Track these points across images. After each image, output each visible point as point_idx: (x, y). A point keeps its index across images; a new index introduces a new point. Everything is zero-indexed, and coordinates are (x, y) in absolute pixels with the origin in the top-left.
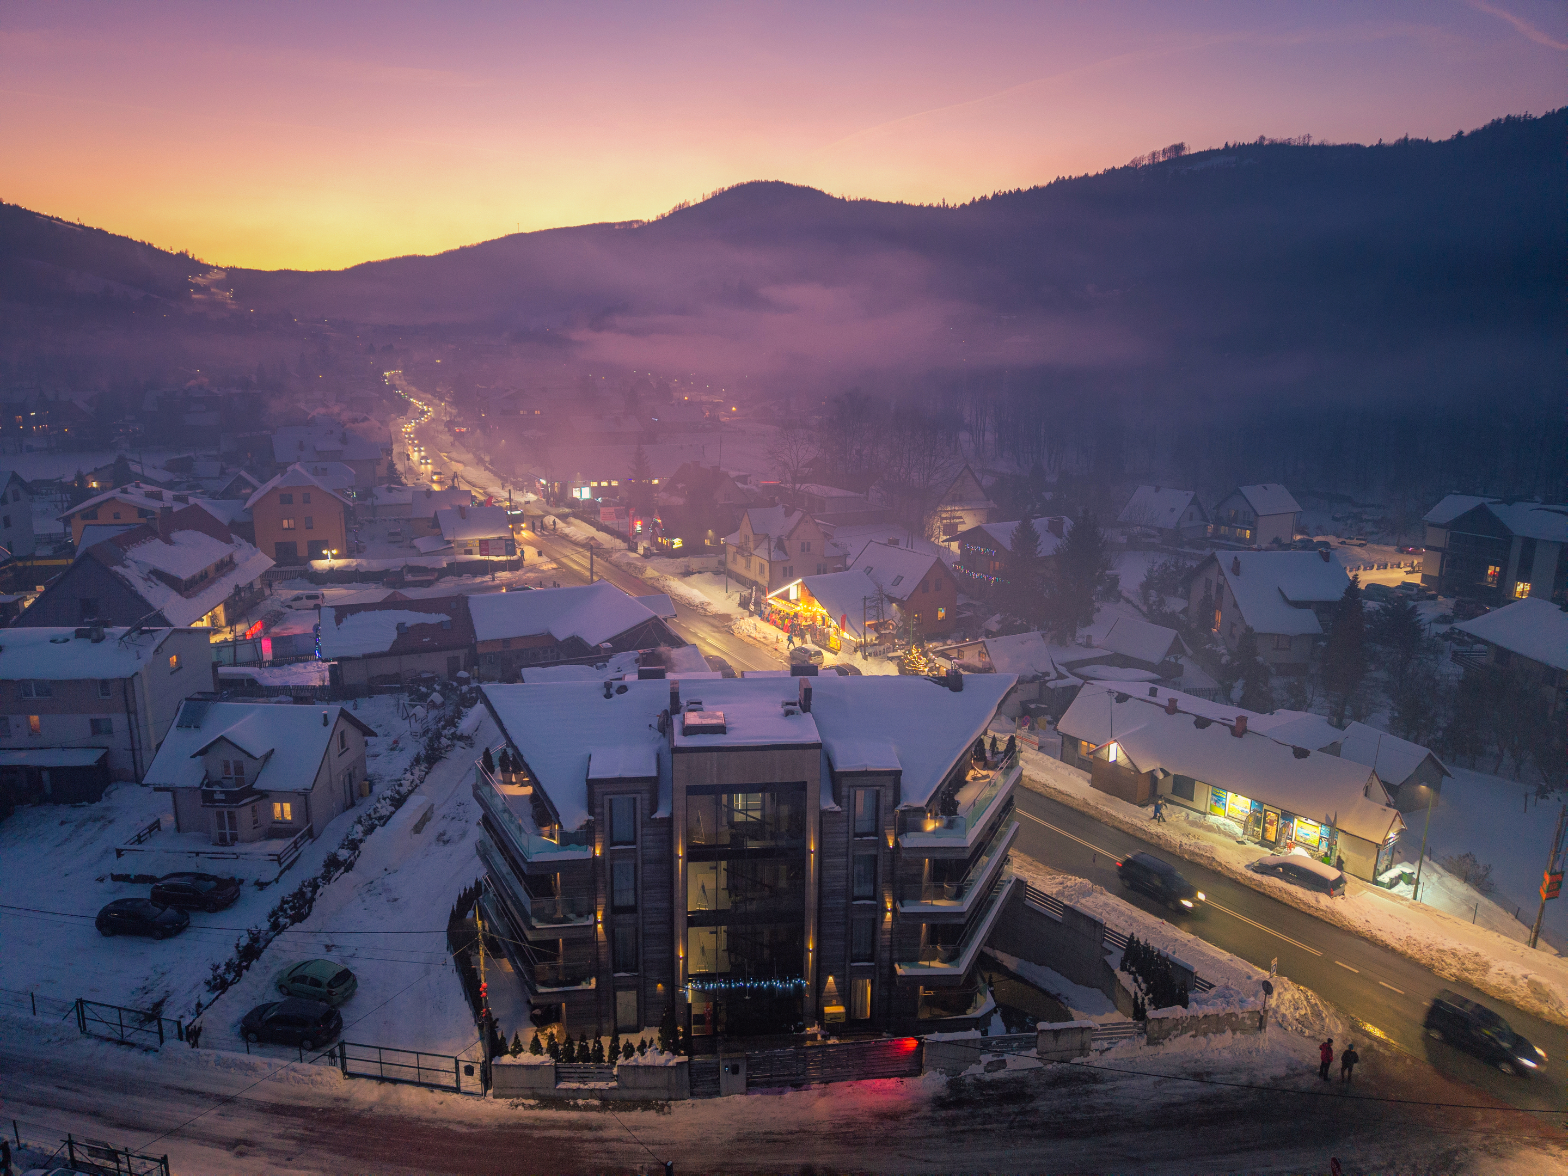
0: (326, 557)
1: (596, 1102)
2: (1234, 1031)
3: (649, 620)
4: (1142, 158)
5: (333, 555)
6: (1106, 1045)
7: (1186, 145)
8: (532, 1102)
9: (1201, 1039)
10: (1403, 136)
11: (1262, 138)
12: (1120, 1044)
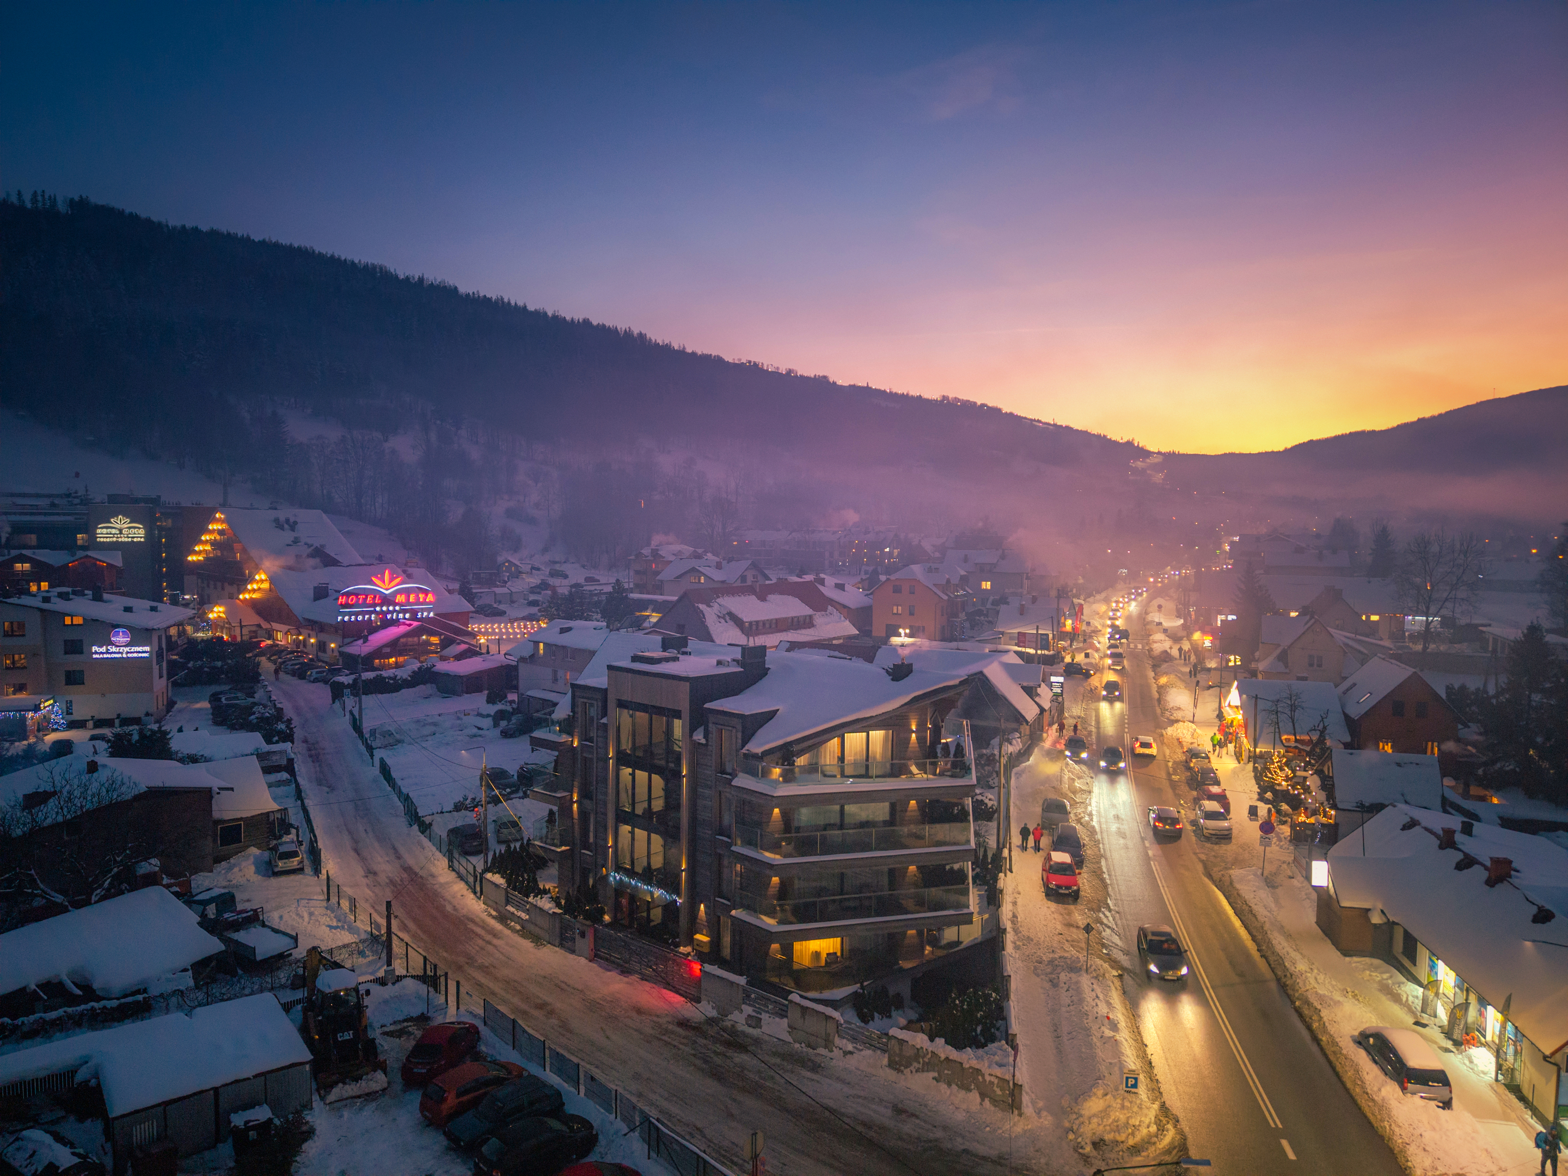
0: (899, 635)
1: (518, 927)
2: (983, 1096)
3: (976, 674)
5: (905, 633)
6: (850, 1047)
8: (494, 913)
9: (943, 1086)
12: (863, 1053)
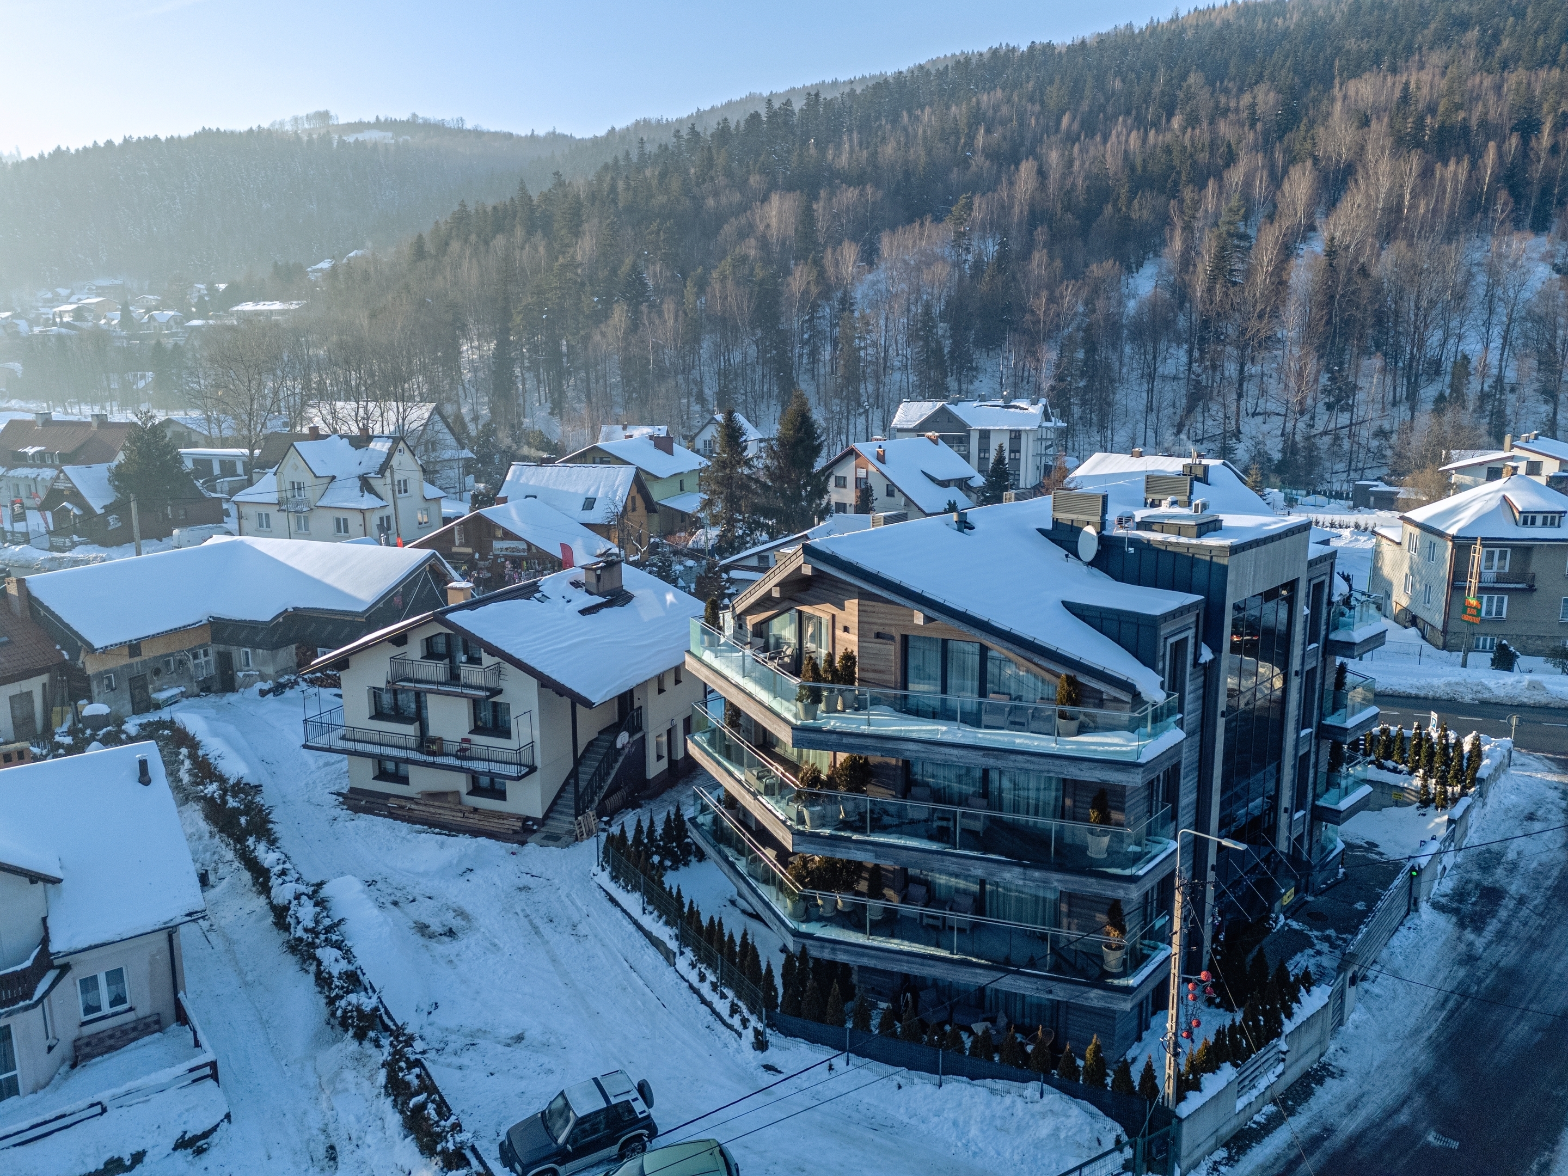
4: (282, 124)
7: (332, 113)
10: (551, 130)
11: (414, 115)
